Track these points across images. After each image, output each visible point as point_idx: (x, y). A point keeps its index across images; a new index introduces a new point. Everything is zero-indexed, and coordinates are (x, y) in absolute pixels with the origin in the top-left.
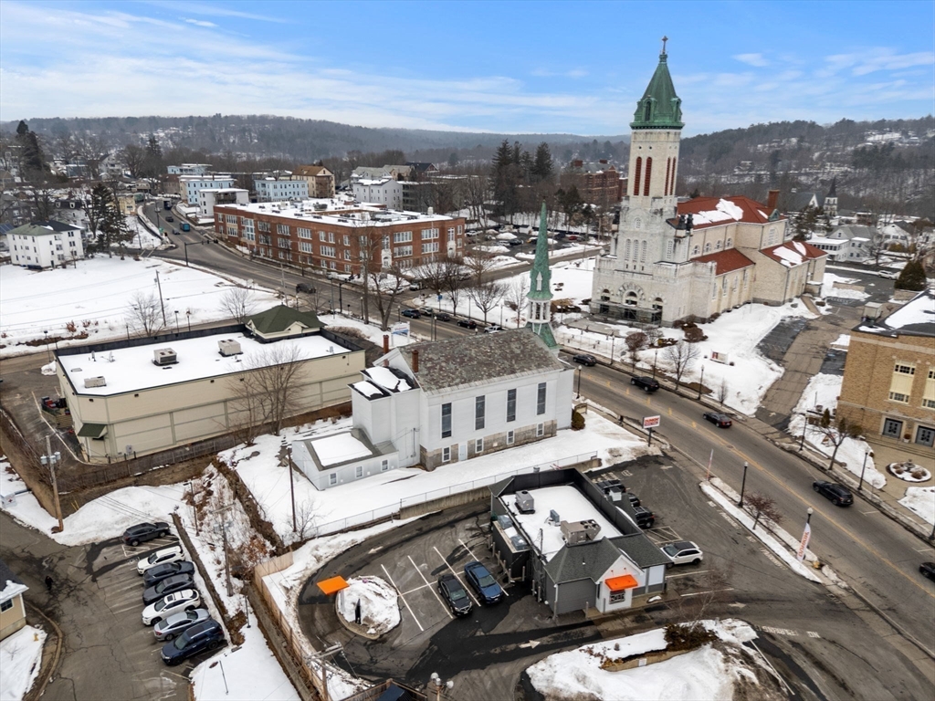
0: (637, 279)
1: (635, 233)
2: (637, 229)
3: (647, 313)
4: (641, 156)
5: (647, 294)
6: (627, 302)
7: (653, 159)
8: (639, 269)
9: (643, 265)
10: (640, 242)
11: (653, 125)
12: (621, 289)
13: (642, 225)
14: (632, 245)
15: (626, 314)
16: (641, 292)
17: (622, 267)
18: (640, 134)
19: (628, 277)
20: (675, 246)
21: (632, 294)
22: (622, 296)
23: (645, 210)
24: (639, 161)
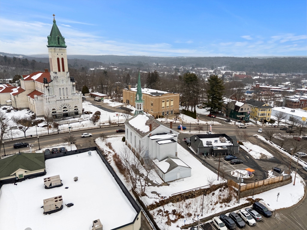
0: (67, 102)
1: (62, 86)
2: (63, 84)
3: (73, 112)
4: (59, 57)
5: (71, 106)
6: (63, 111)
7: (64, 58)
8: (66, 98)
9: (67, 96)
10: (65, 88)
11: (61, 46)
12: (61, 107)
13: (65, 82)
14: (62, 90)
15: (64, 115)
16: (69, 106)
17: (59, 99)
18: (57, 49)
19: (63, 102)
20: (73, 88)
21: (65, 108)
22: (61, 109)
23: (65, 77)
24: (58, 59)
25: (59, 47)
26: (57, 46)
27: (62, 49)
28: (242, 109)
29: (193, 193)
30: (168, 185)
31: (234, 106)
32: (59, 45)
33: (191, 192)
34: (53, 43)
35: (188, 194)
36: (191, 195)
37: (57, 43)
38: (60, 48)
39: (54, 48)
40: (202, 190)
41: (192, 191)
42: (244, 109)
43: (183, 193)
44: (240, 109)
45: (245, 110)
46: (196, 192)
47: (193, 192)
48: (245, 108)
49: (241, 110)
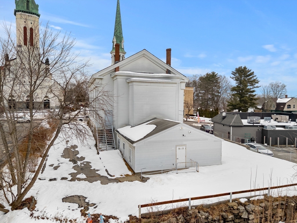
4: (27, 26)
5: (40, 95)
7: (34, 29)
11: (31, 12)
16: (36, 94)
24: (25, 28)
25: (27, 12)
26: (24, 10)
27: (31, 16)
28: (289, 106)
29: (242, 208)
30: (144, 180)
31: (275, 104)
32: (27, 11)
33: (231, 204)
34: (20, 7)
35: (216, 213)
36: (231, 216)
37: (25, 8)
38: (29, 14)
39: (21, 13)
40: (276, 199)
41: (234, 201)
42: (292, 107)
43: (196, 207)
44: (286, 106)
45: (294, 107)
46: (251, 207)
47: (240, 204)
48: (294, 105)
49: (288, 108)
